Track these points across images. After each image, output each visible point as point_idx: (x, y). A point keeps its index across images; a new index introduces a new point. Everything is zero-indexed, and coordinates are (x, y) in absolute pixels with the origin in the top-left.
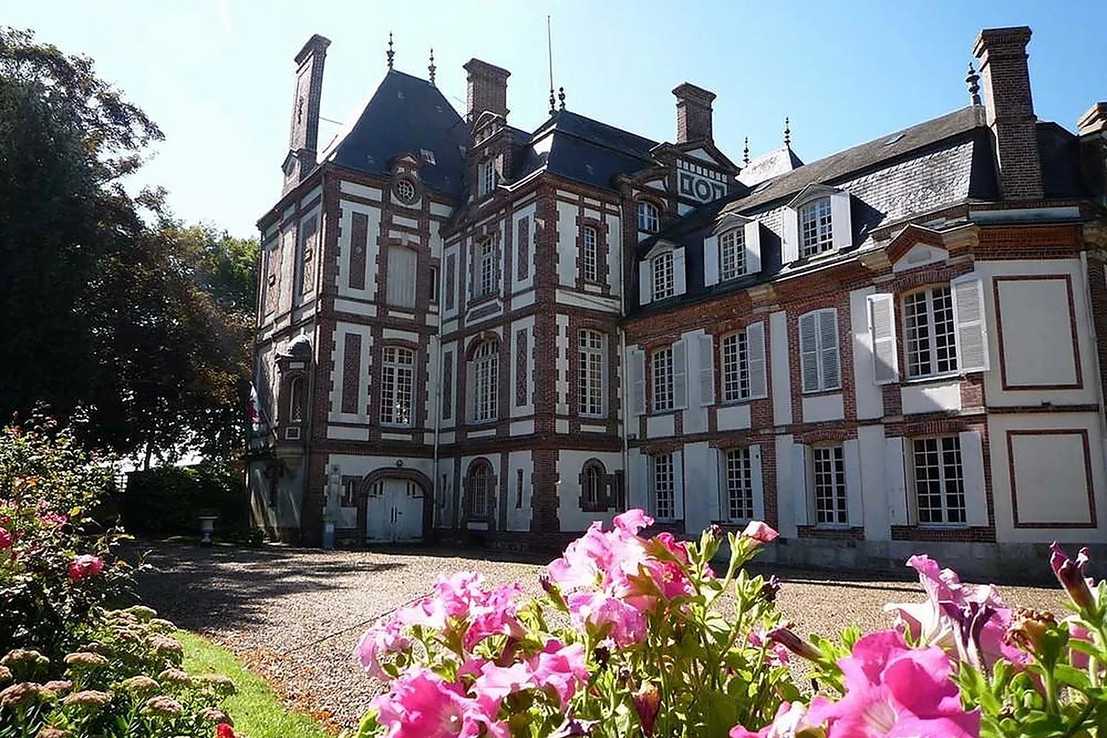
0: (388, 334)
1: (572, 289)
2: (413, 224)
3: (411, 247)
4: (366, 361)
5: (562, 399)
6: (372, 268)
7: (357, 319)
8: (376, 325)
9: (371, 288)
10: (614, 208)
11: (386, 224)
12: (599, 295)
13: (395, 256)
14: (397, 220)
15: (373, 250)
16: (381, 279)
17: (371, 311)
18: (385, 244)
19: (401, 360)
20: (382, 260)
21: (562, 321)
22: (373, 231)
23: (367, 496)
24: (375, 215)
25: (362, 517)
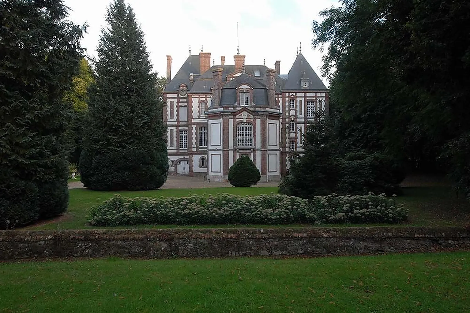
0: (180, 128)
1: (197, 119)
2: (185, 100)
3: (185, 106)
4: (175, 134)
5: (194, 143)
6: (175, 113)
7: (172, 126)
8: (177, 126)
9: (175, 118)
10: (209, 96)
11: (178, 102)
12: (204, 118)
13: (181, 110)
14: (181, 100)
15: (175, 109)
16: (178, 115)
17: (176, 123)
18: (178, 107)
19: (184, 133)
20: (178, 111)
21: (194, 126)
22: (175, 104)
23: (177, 164)
24: (175, 101)
25: (176, 169)
